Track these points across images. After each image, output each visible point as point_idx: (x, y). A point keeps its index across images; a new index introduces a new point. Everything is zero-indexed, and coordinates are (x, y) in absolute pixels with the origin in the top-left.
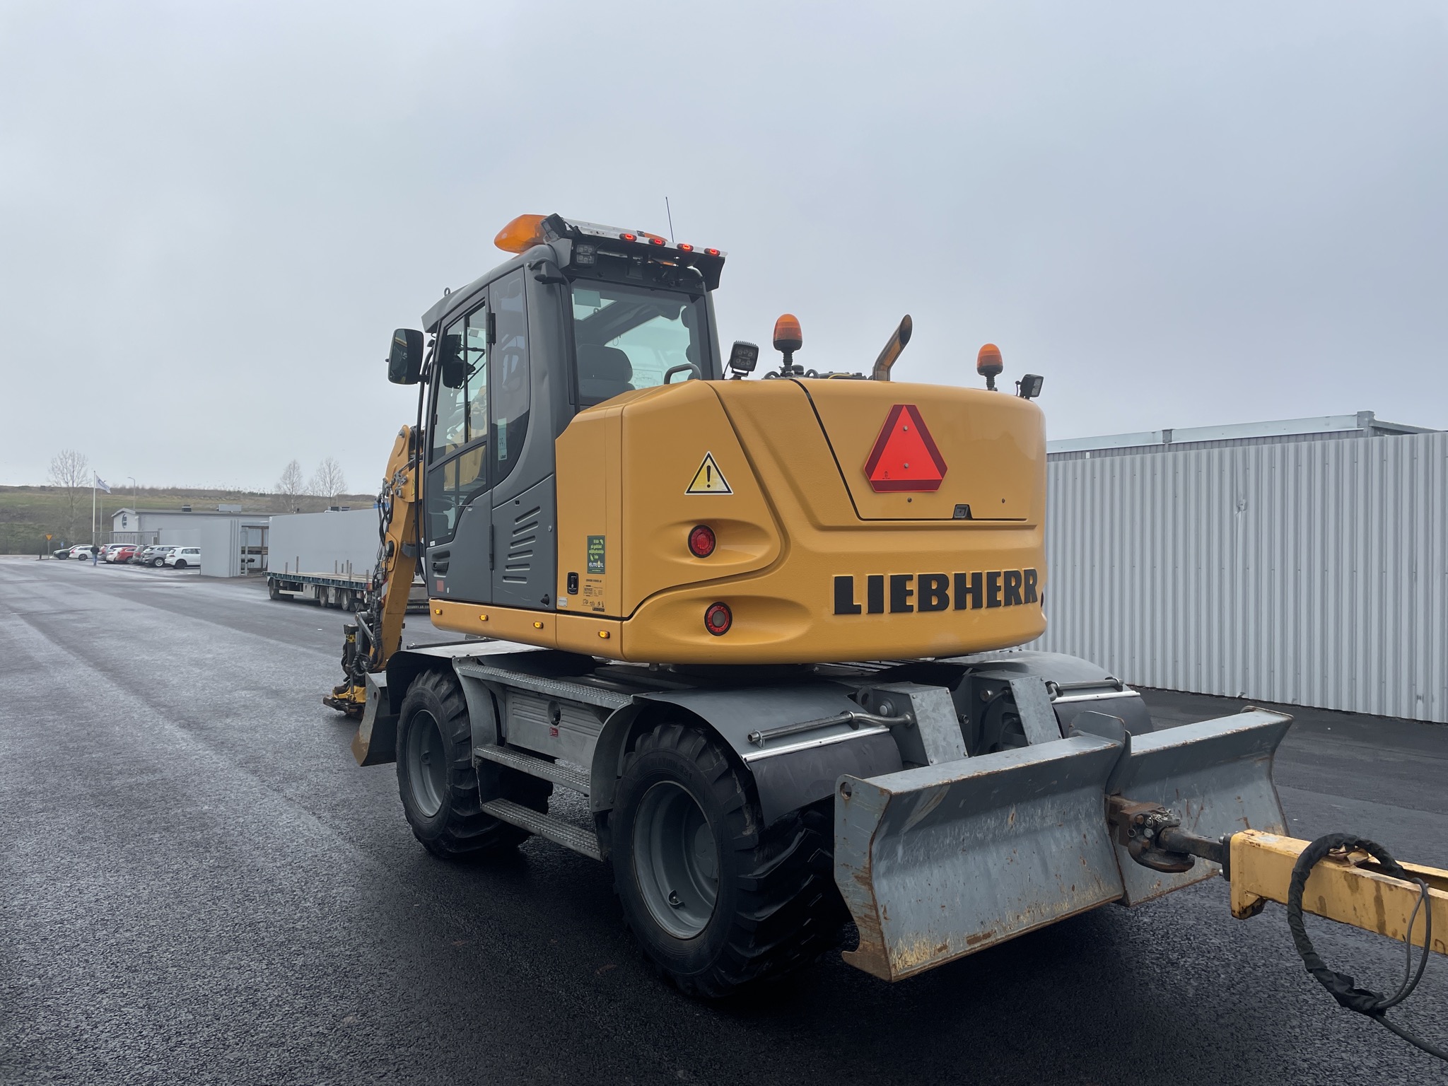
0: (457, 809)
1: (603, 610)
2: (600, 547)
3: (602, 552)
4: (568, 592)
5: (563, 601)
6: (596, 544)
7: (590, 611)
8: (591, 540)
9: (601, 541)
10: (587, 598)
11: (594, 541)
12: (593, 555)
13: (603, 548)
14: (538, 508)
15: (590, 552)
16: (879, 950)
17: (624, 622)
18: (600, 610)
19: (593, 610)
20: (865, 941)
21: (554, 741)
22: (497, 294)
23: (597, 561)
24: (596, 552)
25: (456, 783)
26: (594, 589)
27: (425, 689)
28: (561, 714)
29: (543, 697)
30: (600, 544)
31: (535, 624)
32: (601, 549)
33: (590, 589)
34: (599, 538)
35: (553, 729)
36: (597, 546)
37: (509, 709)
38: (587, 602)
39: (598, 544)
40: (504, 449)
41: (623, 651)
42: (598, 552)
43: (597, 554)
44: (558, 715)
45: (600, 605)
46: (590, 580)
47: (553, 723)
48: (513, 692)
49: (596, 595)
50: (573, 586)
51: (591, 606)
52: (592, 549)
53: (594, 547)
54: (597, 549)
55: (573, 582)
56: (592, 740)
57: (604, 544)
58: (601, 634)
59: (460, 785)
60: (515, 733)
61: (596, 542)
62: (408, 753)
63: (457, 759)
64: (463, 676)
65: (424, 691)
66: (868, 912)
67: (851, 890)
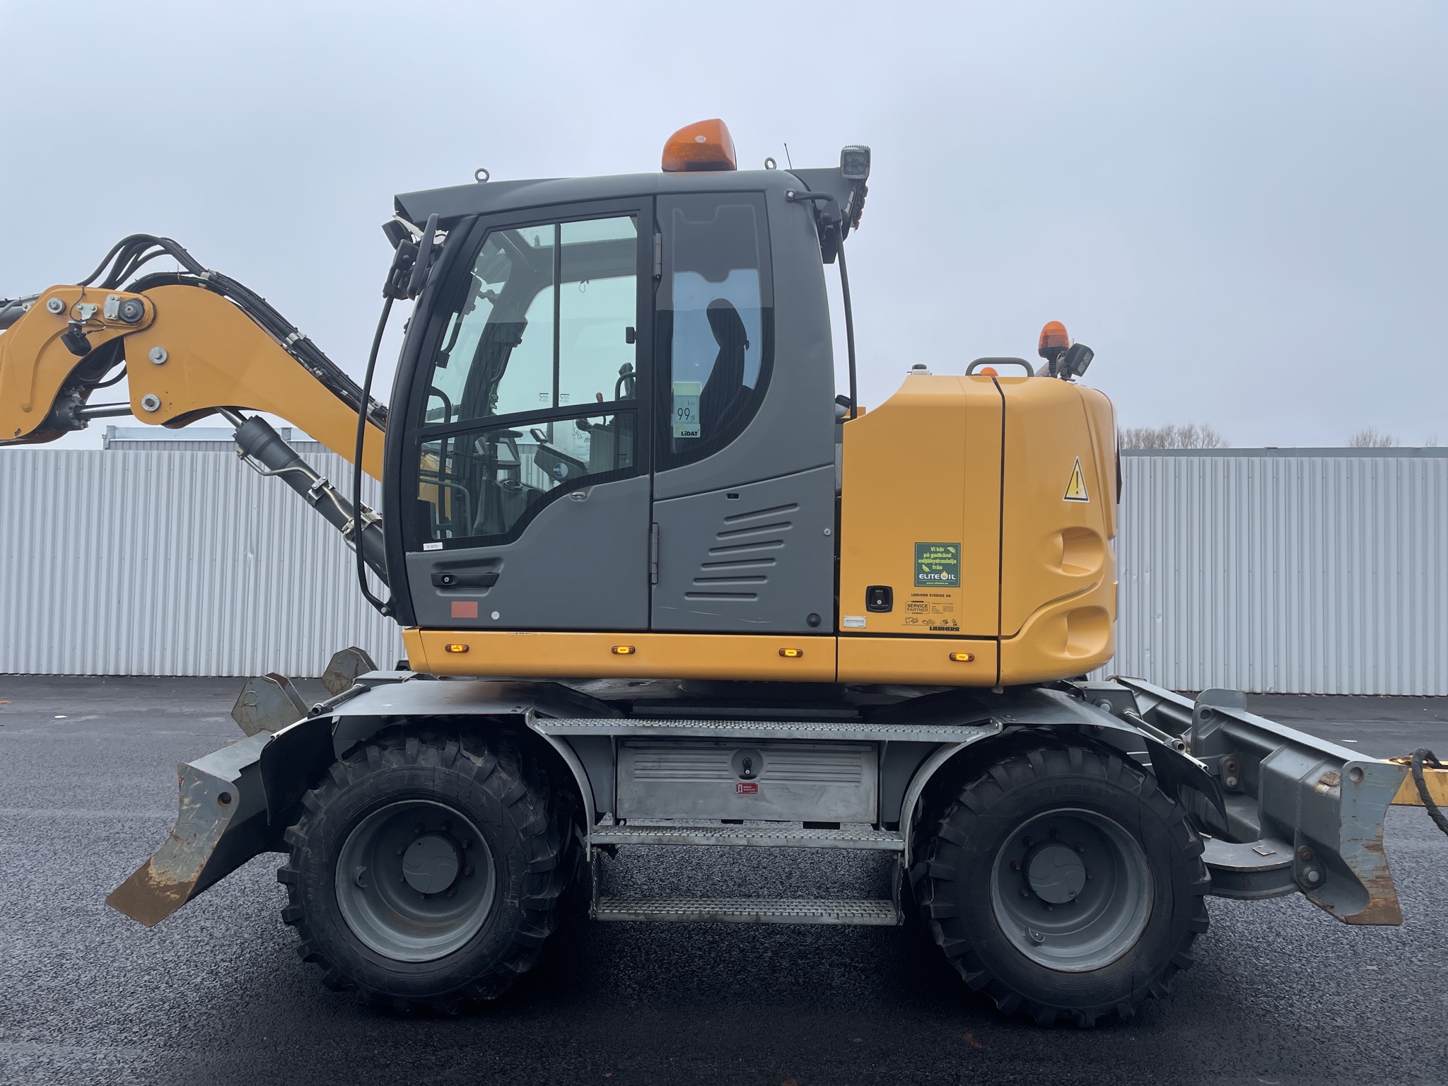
0: (530, 930)
1: (957, 629)
2: (950, 555)
3: (953, 562)
4: (868, 610)
5: (854, 617)
6: (937, 552)
7: (927, 631)
8: (922, 549)
9: (950, 549)
10: (915, 616)
11: (932, 549)
12: (929, 565)
13: (955, 556)
14: (795, 505)
15: (920, 561)
16: (1393, 902)
17: (1003, 642)
18: (947, 629)
19: (931, 629)
20: (1374, 898)
21: (747, 800)
22: (681, 213)
23: (939, 572)
24: (938, 561)
25: (532, 894)
26: (931, 605)
27: (422, 769)
28: (765, 763)
29: (723, 746)
30: (948, 552)
31: (784, 652)
32: (949, 559)
33: (921, 606)
34: (945, 546)
35: (744, 785)
36: (939, 555)
37: (623, 773)
38: (915, 621)
39: (942, 553)
40: (693, 423)
41: (1002, 674)
42: (943, 561)
43: (940, 564)
44: (747, 765)
45: (947, 623)
46: (921, 595)
47: (742, 777)
48: (637, 748)
49: (938, 612)
50: (879, 602)
51: (927, 624)
52: (926, 558)
53: (933, 556)
54: (940, 558)
55: (879, 598)
56: (842, 787)
57: (957, 552)
58: (958, 657)
59: (540, 893)
60: (639, 803)
61: (938, 550)
62: (336, 877)
63: (533, 859)
64: (551, 736)
65: (419, 772)
66: (1379, 873)
67: (1359, 859)
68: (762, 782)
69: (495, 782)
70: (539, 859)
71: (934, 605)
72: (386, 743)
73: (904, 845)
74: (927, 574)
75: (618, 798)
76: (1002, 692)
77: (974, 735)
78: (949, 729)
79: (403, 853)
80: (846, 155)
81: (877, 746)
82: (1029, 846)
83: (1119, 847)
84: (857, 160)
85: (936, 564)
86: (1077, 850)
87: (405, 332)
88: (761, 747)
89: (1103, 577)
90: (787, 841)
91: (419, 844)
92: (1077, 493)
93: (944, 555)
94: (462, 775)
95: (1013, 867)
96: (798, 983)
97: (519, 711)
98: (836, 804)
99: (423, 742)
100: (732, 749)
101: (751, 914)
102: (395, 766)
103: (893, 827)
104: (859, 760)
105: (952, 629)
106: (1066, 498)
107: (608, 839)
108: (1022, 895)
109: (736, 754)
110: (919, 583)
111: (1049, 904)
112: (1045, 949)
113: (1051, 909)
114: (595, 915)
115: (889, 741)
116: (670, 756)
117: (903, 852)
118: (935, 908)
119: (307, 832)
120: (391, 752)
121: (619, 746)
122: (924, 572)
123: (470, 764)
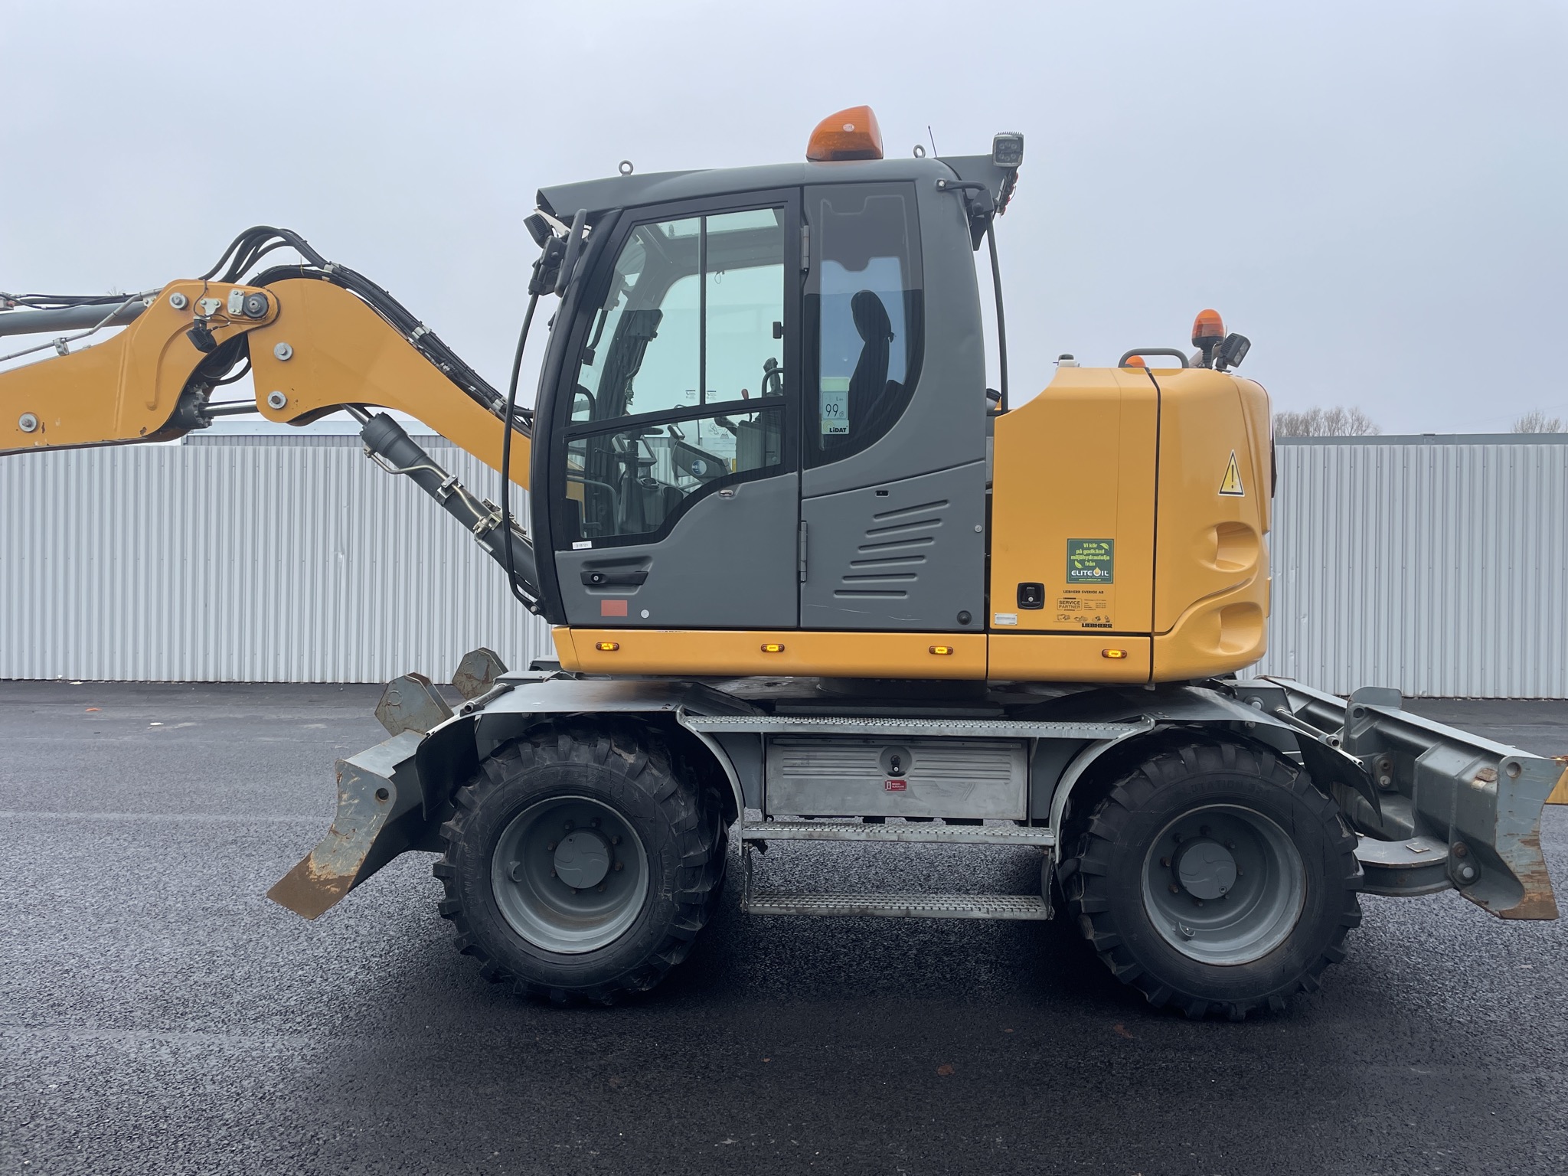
0: (683, 923)
1: (1110, 626)
2: (1103, 552)
3: (1106, 558)
4: (1019, 607)
5: (1005, 615)
6: (1089, 549)
7: (1079, 628)
8: (1074, 545)
9: (1104, 545)
10: (1067, 613)
11: (1085, 545)
12: (1082, 562)
13: (1108, 553)
14: (945, 502)
15: (1072, 557)
16: (1548, 897)
17: (1156, 638)
18: (1100, 626)
19: (1083, 626)
20: (1530, 893)
21: (896, 796)
22: (829, 204)
23: (1092, 568)
24: (1091, 557)
25: (685, 888)
26: (1084, 602)
27: (576, 765)
28: (914, 760)
29: (871, 744)
30: (1101, 548)
31: (934, 649)
32: (1102, 555)
33: (1074, 603)
34: (1098, 542)
35: (893, 782)
36: (1092, 551)
37: (772, 769)
38: (1067, 618)
39: (1094, 549)
40: (841, 419)
41: (1155, 671)
42: (1095, 558)
43: (1093, 561)
44: (895, 763)
45: (1099, 619)
46: (1074, 592)
47: (891, 774)
48: (785, 745)
49: (1090, 609)
50: (1031, 599)
51: (1079, 621)
52: (1079, 554)
53: (1085, 552)
54: (1093, 555)
55: (1031, 595)
56: (992, 784)
57: (1110, 548)
58: (1110, 654)
59: (693, 887)
60: (788, 799)
61: (1090, 546)
62: (492, 872)
63: (685, 854)
64: (701, 733)
65: (572, 769)
66: (1535, 868)
67: (1515, 854)
68: (911, 779)
69: (647, 778)
70: (692, 853)
71: (1086, 602)
72: (540, 740)
73: (1055, 841)
74: (1080, 570)
75: (767, 794)
76: (1154, 689)
77: (1126, 731)
78: (1101, 726)
79: (554, 849)
80: (999, 142)
81: (1026, 742)
82: (1179, 843)
83: (1271, 843)
84: (1009, 148)
85: (1089, 561)
86: (1228, 848)
87: (550, 329)
88: (909, 744)
89: (1257, 572)
90: (938, 836)
91: (571, 840)
92: (1232, 487)
93: (1097, 552)
94: (615, 771)
95: (1163, 864)
96: (945, 978)
97: (670, 709)
98: (985, 801)
99: (575, 739)
100: (882, 746)
101: (902, 908)
102: (548, 763)
103: (1042, 823)
104: (1009, 757)
105: (1105, 626)
106: (1221, 492)
107: (759, 834)
108: (1171, 892)
109: (883, 752)
110: (1071, 579)
111: (1200, 900)
112: (1195, 943)
113: (1201, 905)
114: (747, 908)
115: (1040, 738)
116: (818, 754)
117: (1053, 847)
118: (1085, 902)
119: (462, 828)
120: (543, 749)
121: (768, 742)
122: (1077, 569)
123: (622, 760)
